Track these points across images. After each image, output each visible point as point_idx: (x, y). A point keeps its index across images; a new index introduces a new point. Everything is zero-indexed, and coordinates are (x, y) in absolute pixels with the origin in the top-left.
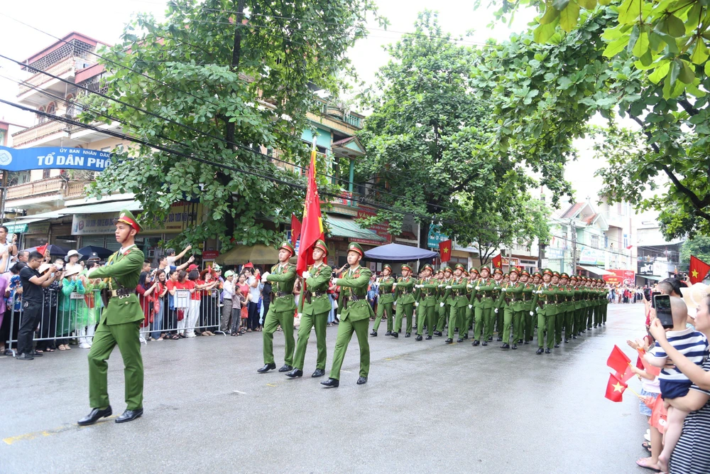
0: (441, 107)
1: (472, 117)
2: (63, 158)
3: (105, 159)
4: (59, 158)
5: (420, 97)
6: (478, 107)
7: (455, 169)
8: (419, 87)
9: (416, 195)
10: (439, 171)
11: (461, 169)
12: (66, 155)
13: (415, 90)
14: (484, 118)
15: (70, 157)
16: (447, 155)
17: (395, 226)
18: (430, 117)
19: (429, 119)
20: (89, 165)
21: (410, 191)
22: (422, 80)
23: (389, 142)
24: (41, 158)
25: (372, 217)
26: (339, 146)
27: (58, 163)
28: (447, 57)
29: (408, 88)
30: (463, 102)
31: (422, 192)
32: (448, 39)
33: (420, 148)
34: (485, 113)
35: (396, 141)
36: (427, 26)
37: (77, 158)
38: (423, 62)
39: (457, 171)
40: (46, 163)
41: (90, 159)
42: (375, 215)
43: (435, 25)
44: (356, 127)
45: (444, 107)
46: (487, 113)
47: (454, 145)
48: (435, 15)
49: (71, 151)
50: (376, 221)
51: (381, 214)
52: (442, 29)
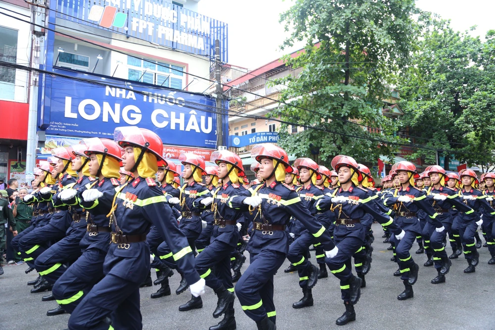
0: (457, 81)
1: (481, 84)
2: (259, 138)
3: (276, 136)
4: (257, 138)
5: (443, 77)
6: (485, 77)
7: (473, 120)
8: (441, 70)
9: (441, 137)
10: (462, 122)
11: (478, 120)
12: (260, 136)
13: (438, 72)
14: (490, 84)
15: (262, 137)
16: (467, 112)
17: (430, 158)
18: (450, 88)
19: (450, 89)
20: (269, 140)
21: (437, 135)
22: (442, 65)
23: (424, 107)
24: (250, 139)
25: (415, 154)
26: (388, 111)
27: (257, 141)
28: (458, 47)
29: (433, 72)
30: (472, 75)
31: (445, 135)
32: (458, 35)
33: (445, 108)
34: (490, 81)
35: (429, 106)
36: (442, 29)
37: (264, 137)
38: (442, 53)
39: (475, 121)
40: (253, 142)
41: (269, 137)
42: (416, 152)
43: (448, 28)
44: (396, 98)
45: (459, 80)
46: (492, 80)
47: (471, 105)
48: (449, 22)
49: (262, 134)
50: (417, 156)
51: (420, 151)
52: (453, 30)
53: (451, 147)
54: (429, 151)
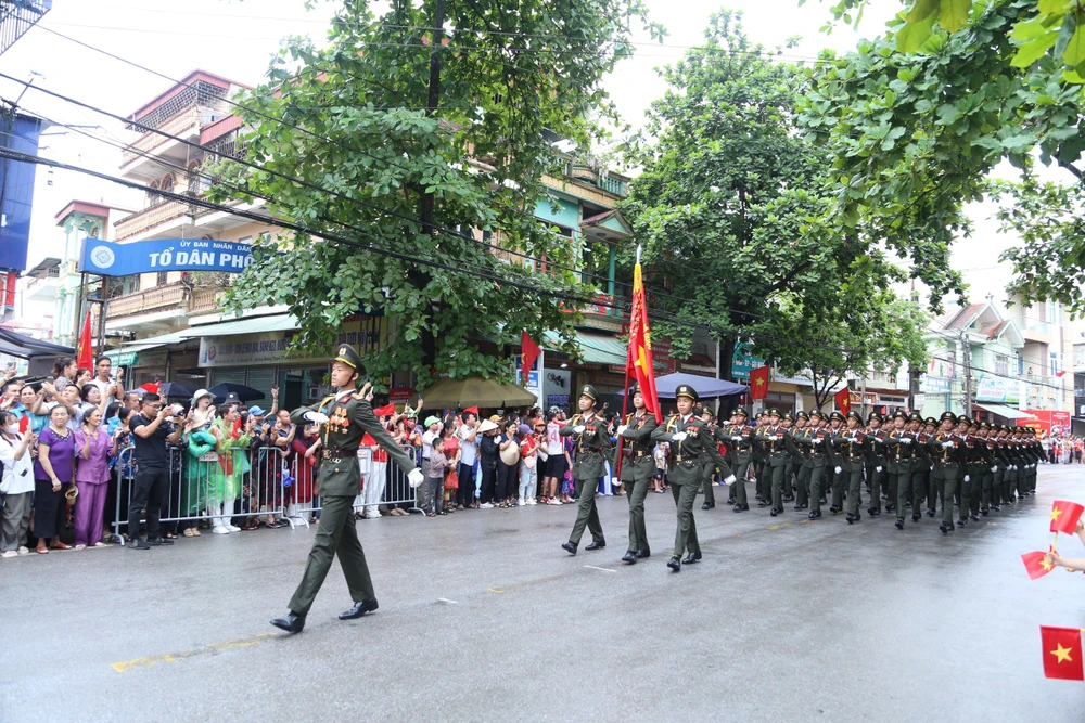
0: (750, 160)
5: (716, 146)
8: (713, 131)
13: (708, 135)
18: (733, 176)
19: (731, 179)
22: (718, 119)
23: (670, 217)
26: (592, 224)
28: (757, 82)
29: (698, 133)
30: (784, 150)
31: (721, 293)
32: (758, 53)
33: (718, 225)
36: (725, 35)
38: (720, 91)
43: (737, 32)
45: (753, 159)
48: (738, 18)
51: (659, 327)
52: (749, 39)
53: (731, 323)
54: (679, 329)
